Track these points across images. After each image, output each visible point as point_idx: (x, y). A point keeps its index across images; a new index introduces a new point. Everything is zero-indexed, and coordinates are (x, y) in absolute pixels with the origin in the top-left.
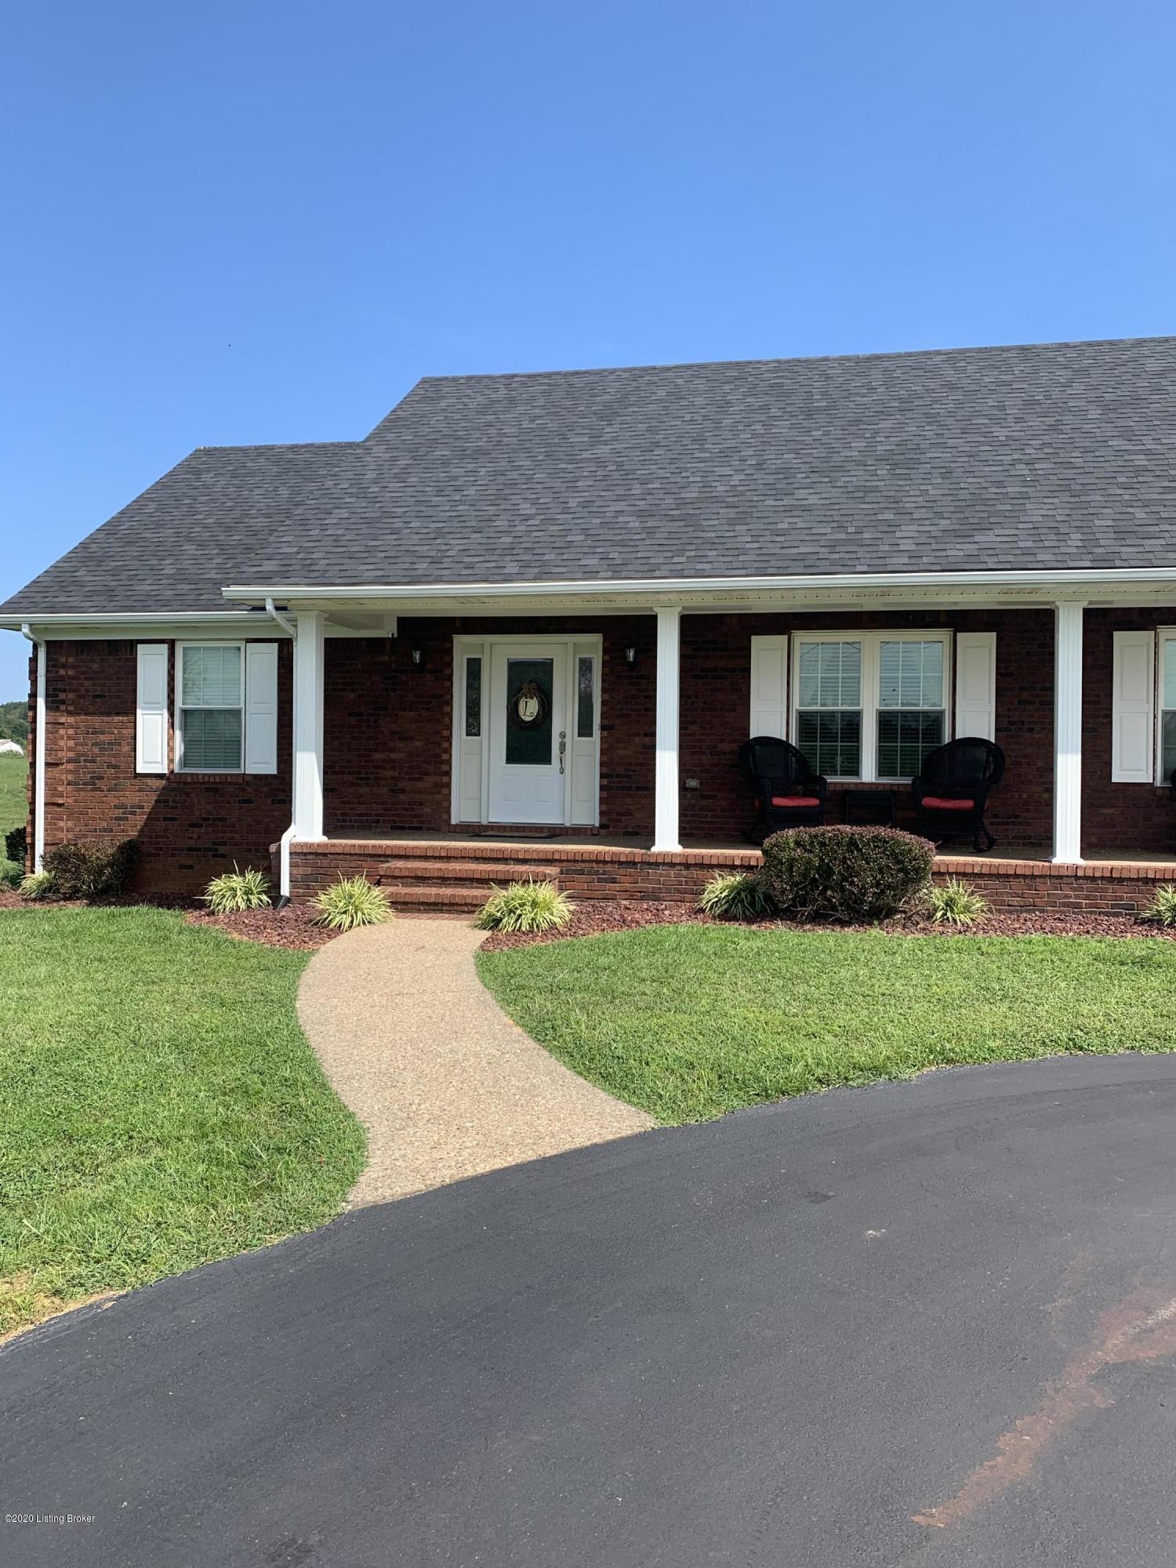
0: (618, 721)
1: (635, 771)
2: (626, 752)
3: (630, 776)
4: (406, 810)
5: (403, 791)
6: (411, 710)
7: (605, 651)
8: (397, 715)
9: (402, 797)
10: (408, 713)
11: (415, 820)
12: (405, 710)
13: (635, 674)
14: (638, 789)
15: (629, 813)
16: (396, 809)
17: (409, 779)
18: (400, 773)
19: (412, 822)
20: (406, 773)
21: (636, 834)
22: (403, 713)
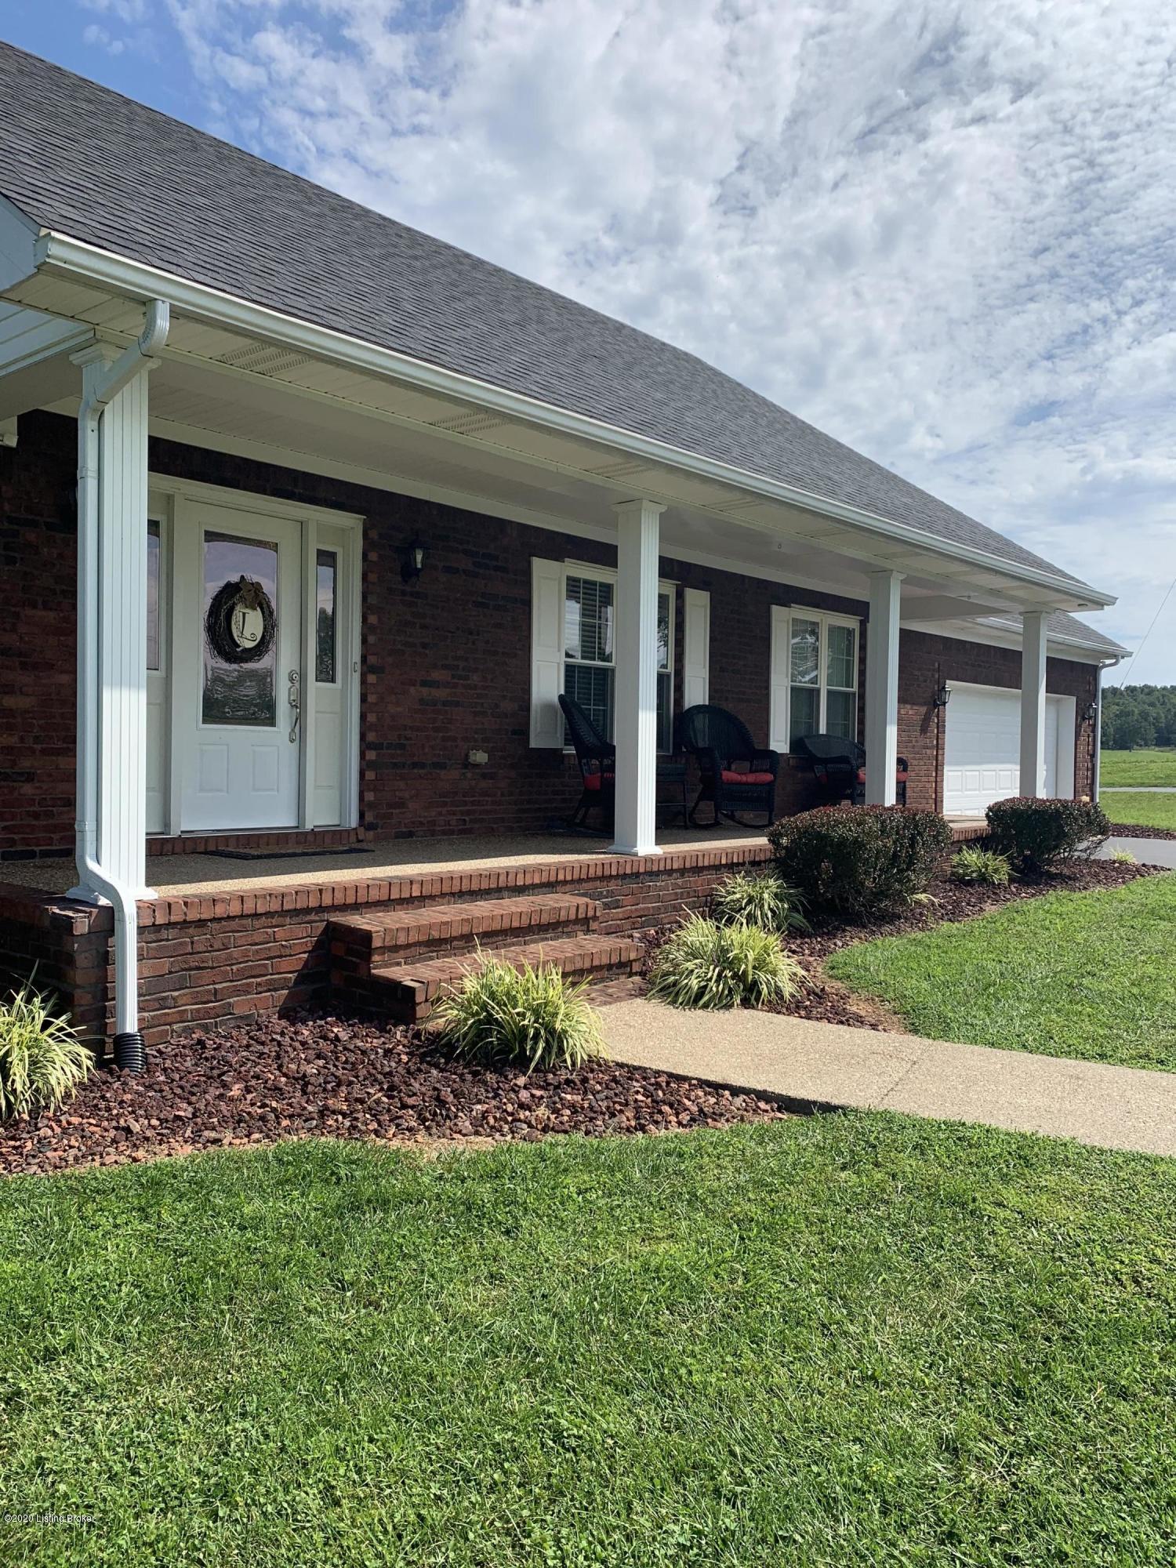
0: (390, 660)
1: (410, 739)
2: (400, 709)
3: (402, 747)
4: (36, 816)
5: (30, 777)
6: (46, 607)
7: (369, 545)
8: (17, 615)
9: (27, 789)
10: (41, 613)
11: (56, 836)
12: (34, 606)
13: (408, 589)
14: (415, 765)
15: (401, 804)
16: (13, 817)
17: (43, 752)
18: (22, 739)
19: (50, 841)
20: (37, 739)
21: (411, 834)
22: (29, 612)
